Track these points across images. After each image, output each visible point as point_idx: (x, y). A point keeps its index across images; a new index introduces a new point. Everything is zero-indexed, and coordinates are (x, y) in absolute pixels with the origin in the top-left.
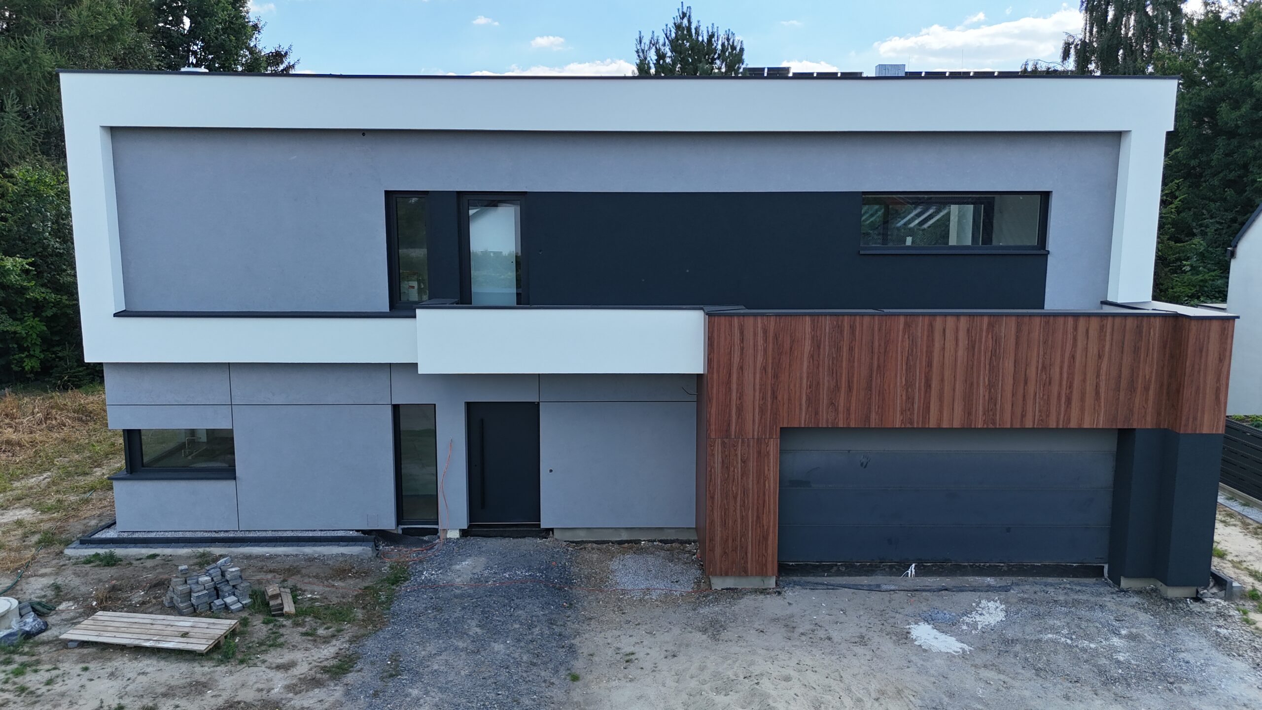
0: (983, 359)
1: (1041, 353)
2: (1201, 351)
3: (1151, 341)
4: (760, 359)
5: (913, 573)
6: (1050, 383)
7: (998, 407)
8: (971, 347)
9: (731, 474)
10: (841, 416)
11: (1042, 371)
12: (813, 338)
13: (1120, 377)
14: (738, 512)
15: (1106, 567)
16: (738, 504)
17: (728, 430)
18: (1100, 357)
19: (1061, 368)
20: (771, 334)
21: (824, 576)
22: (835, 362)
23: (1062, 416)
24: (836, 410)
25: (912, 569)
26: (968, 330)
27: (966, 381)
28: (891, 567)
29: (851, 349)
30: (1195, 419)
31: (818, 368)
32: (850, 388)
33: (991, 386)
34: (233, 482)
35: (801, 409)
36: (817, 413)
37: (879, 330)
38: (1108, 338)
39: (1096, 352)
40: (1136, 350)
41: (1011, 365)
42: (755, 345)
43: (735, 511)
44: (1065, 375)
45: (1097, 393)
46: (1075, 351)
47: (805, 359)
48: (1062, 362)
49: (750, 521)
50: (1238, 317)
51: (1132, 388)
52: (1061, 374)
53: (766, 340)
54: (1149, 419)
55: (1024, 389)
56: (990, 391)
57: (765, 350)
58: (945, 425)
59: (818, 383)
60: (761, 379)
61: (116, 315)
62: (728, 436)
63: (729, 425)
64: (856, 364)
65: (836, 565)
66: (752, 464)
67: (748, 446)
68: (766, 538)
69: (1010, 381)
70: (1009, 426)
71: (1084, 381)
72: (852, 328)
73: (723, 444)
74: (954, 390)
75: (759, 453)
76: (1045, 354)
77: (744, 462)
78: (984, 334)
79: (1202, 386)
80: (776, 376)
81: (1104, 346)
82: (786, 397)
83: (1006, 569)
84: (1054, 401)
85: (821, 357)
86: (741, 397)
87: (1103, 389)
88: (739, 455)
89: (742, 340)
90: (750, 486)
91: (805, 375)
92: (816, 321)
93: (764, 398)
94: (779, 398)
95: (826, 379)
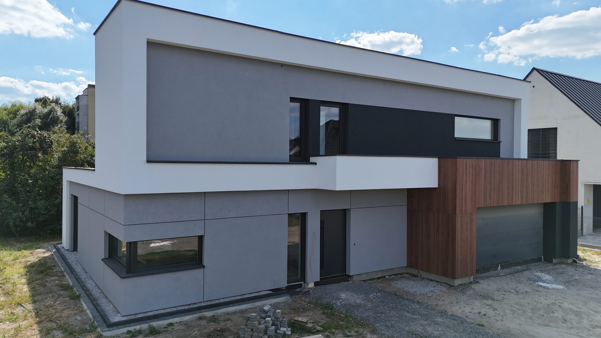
0: (525, 176)
4: (471, 178)
6: (539, 186)
9: (463, 230)
11: (537, 181)
13: (553, 183)
15: (543, 257)
16: (465, 244)
17: (462, 210)
20: (474, 166)
22: (490, 179)
23: (542, 198)
24: (491, 199)
25: (499, 267)
27: (521, 185)
28: (494, 267)
29: (494, 173)
31: (486, 181)
32: (494, 190)
33: (527, 187)
36: (486, 201)
41: (531, 179)
42: (470, 171)
44: (542, 182)
47: (483, 178)
48: (541, 178)
49: (468, 251)
50: (579, 160)
53: (473, 170)
54: (558, 198)
57: (472, 173)
58: (517, 204)
60: (471, 186)
61: (147, 161)
62: (462, 213)
63: (463, 207)
64: (496, 179)
66: (469, 225)
67: (468, 217)
68: (473, 259)
69: (530, 185)
70: (531, 203)
71: (546, 184)
73: (461, 216)
74: (519, 189)
77: (467, 224)
80: (475, 185)
82: (478, 194)
84: (540, 192)
86: (466, 195)
87: (549, 188)
88: (465, 221)
89: (466, 170)
90: (468, 235)
91: (483, 185)
92: (486, 161)
93: (472, 195)
94: (476, 195)
95: (488, 186)
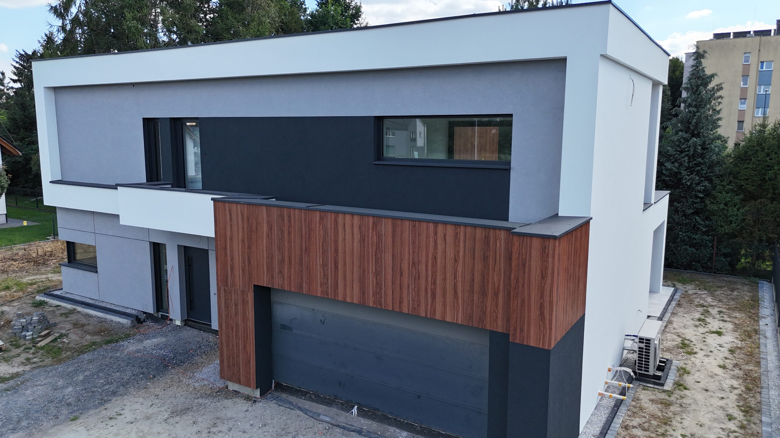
0: (370, 251)
1: (411, 251)
3: (498, 252)
4: (241, 235)
5: (356, 413)
6: (419, 278)
8: (362, 240)
11: (412, 266)
13: (473, 280)
18: (456, 260)
19: (427, 266)
20: (245, 217)
21: (302, 398)
22: (281, 241)
23: (429, 307)
24: (283, 277)
25: (355, 410)
26: (360, 226)
27: (360, 267)
28: (342, 404)
31: (272, 244)
32: (290, 263)
33: (377, 274)
36: (272, 277)
37: (305, 221)
38: (462, 244)
39: (452, 255)
40: (485, 258)
41: (390, 258)
43: (232, 338)
44: (430, 273)
45: (456, 292)
46: (436, 253)
48: (427, 261)
51: (483, 293)
52: (427, 270)
55: (400, 280)
56: (376, 278)
58: (348, 300)
61: (50, 182)
63: (227, 277)
64: (293, 244)
65: (309, 393)
69: (390, 271)
70: (391, 309)
71: (445, 279)
72: (289, 217)
73: (225, 290)
76: (414, 252)
77: (236, 305)
78: (370, 231)
80: (249, 247)
81: (459, 252)
82: (255, 263)
84: (423, 294)
86: (232, 260)
87: (460, 290)
88: (233, 299)
90: (240, 322)
91: (265, 249)
93: (244, 262)
94: (252, 263)
95: (277, 253)
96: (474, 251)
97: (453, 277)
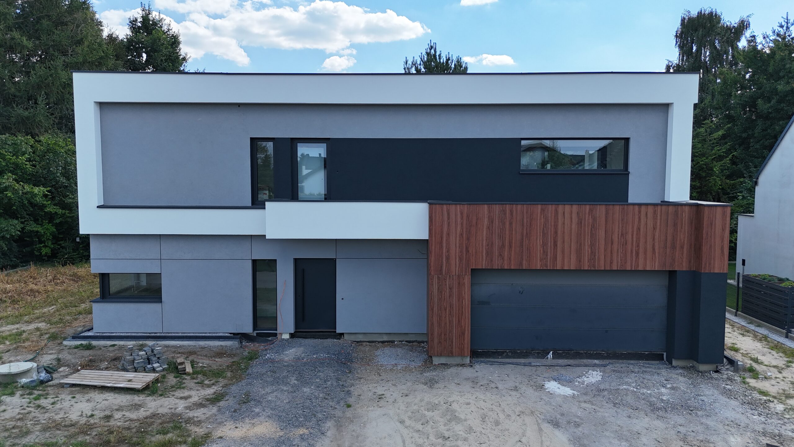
0: (587, 229)
1: (620, 226)
2: (712, 224)
3: (684, 220)
4: (459, 229)
5: (551, 357)
6: (626, 244)
7: (597, 257)
8: (580, 223)
9: (443, 296)
10: (506, 262)
11: (621, 237)
12: (489, 217)
13: (666, 240)
14: (447, 318)
15: (665, 354)
16: (447, 313)
17: (441, 270)
18: (654, 229)
19: (632, 235)
20: (465, 215)
21: (499, 358)
22: (502, 231)
23: (634, 263)
24: (503, 259)
25: (551, 355)
26: (578, 213)
27: (577, 242)
28: (538, 353)
29: (511, 224)
30: (710, 264)
31: (492, 234)
32: (510, 247)
33: (592, 245)
34: (160, 305)
35: (482, 258)
36: (492, 261)
37: (527, 213)
38: (659, 217)
39: (652, 226)
40: (675, 225)
41: (603, 232)
42: (456, 221)
43: (445, 317)
44: (635, 239)
45: (654, 249)
46: (640, 226)
47: (485, 229)
48: (633, 232)
49: (454, 323)
51: (674, 247)
52: (632, 238)
53: (462, 218)
54: (684, 264)
55: (611, 247)
56: (591, 249)
57: (462, 224)
58: (566, 268)
59: (492, 243)
60: (460, 240)
61: (98, 207)
62: (441, 273)
63: (442, 267)
64: (514, 232)
65: (506, 352)
66: (455, 290)
67: (453, 279)
68: (463, 334)
69: (602, 242)
70: (603, 269)
71: (646, 242)
72: (511, 212)
73: (438, 278)
74: (570, 247)
75: (459, 283)
76: (622, 227)
77: (450, 288)
78: (587, 216)
79: (713, 245)
80: (468, 239)
81: (656, 223)
82: (474, 251)
83: (605, 355)
84: (629, 254)
85: (494, 228)
86: (448, 251)
87: (657, 248)
88: (448, 285)
89: (449, 219)
90: (454, 302)
91: (485, 238)
92: (490, 207)
93: (461, 252)
94: (470, 252)
95: (497, 241)
96: (668, 221)
97: (652, 240)
